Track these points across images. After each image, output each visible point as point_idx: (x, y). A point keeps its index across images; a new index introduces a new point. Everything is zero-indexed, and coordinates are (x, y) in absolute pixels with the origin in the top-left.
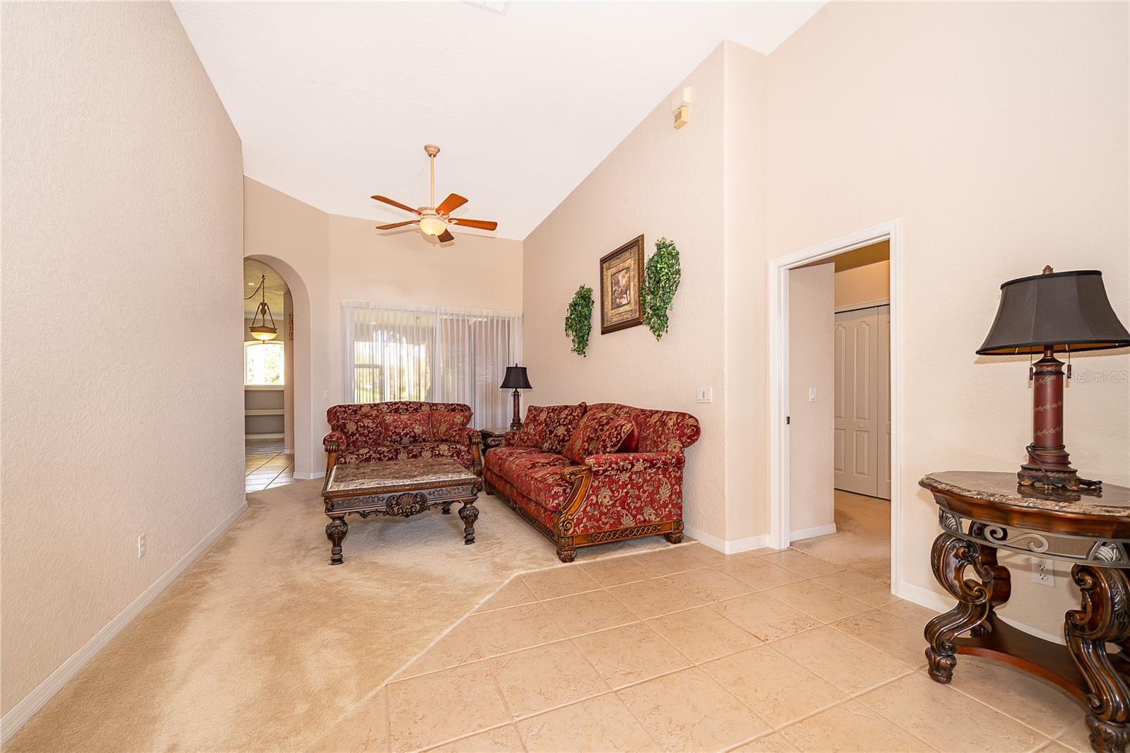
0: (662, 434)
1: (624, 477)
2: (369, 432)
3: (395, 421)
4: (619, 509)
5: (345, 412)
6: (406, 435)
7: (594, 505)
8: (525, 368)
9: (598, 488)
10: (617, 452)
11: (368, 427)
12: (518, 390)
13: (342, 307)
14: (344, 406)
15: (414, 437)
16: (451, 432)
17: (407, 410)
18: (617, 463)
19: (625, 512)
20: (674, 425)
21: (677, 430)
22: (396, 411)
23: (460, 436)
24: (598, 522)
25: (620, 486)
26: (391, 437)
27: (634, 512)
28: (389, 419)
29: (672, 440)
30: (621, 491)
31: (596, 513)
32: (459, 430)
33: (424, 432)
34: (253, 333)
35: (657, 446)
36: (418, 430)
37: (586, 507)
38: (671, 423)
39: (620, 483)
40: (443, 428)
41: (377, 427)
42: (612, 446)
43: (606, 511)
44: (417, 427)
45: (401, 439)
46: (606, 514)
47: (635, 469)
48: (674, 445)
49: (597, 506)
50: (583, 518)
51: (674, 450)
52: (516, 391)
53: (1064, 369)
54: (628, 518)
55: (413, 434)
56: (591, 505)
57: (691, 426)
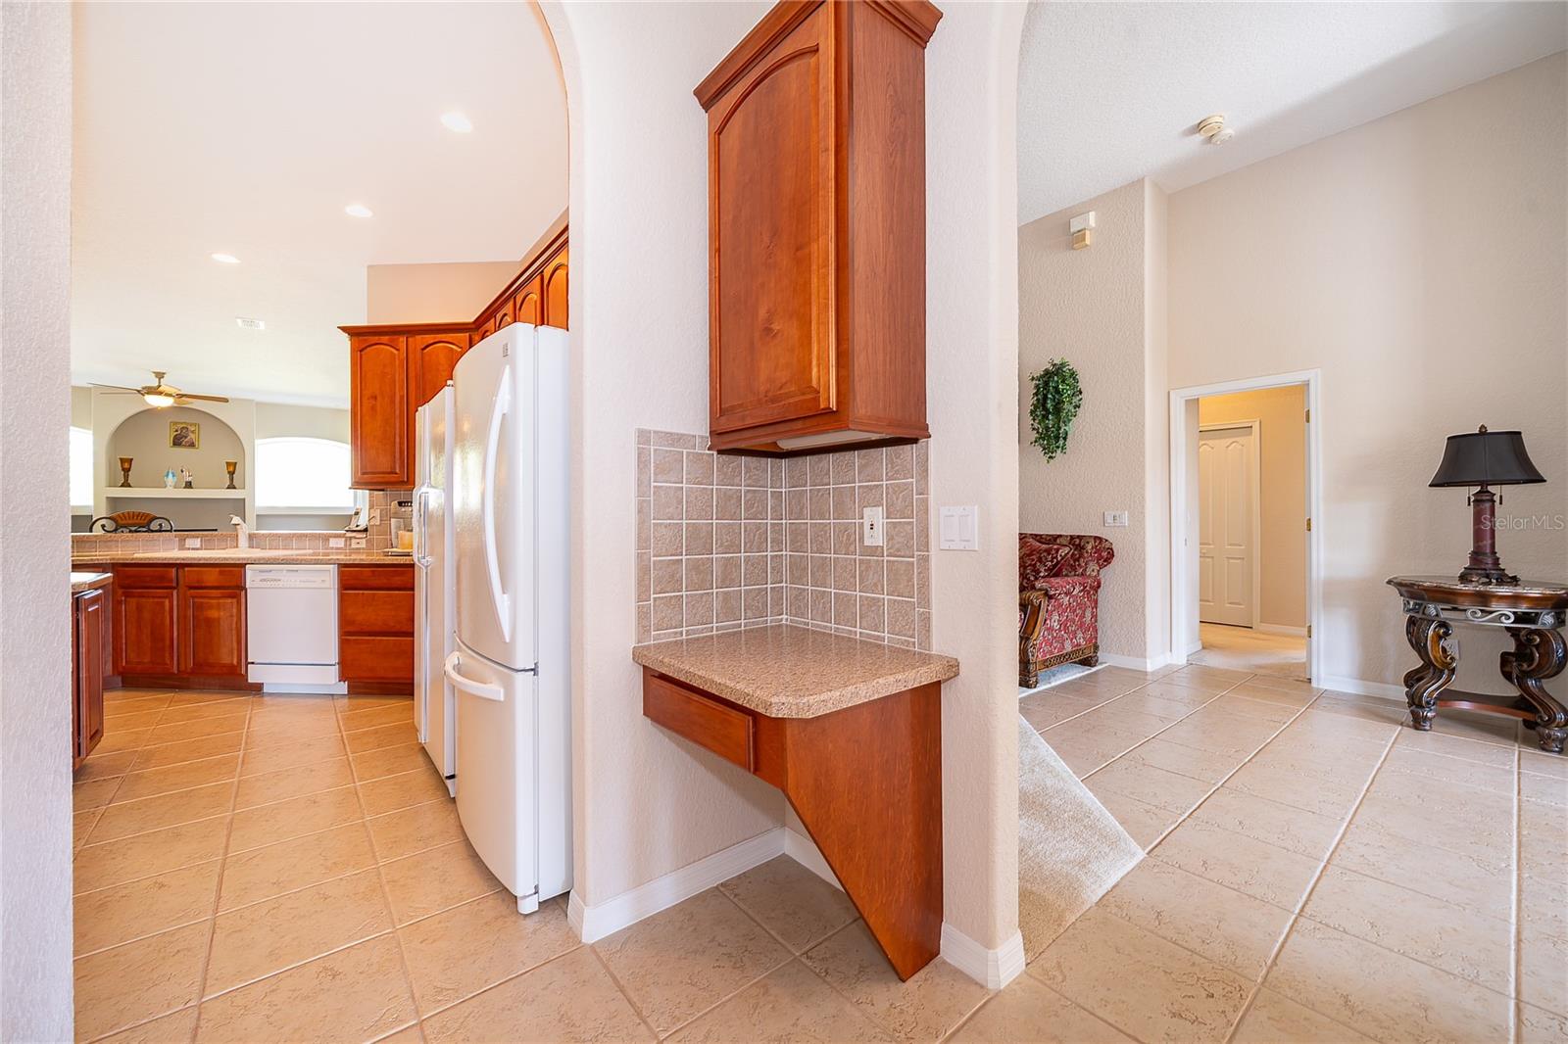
0: (1079, 557)
1: (1066, 600)
4: (1063, 633)
7: (1049, 629)
9: (1051, 611)
18: (1064, 587)
19: (1066, 636)
20: (1092, 548)
21: (1095, 553)
24: (1051, 646)
25: (1063, 610)
27: (1071, 636)
29: (1091, 564)
30: (1064, 614)
31: (1050, 637)
35: (1075, 570)
37: (1044, 632)
38: (1089, 547)
39: (1063, 607)
43: (1055, 635)
46: (1055, 638)
47: (1074, 592)
48: (1093, 567)
50: (1043, 642)
51: (1091, 573)
53: (1497, 498)
54: (1068, 642)
56: (1047, 629)
57: (1106, 549)
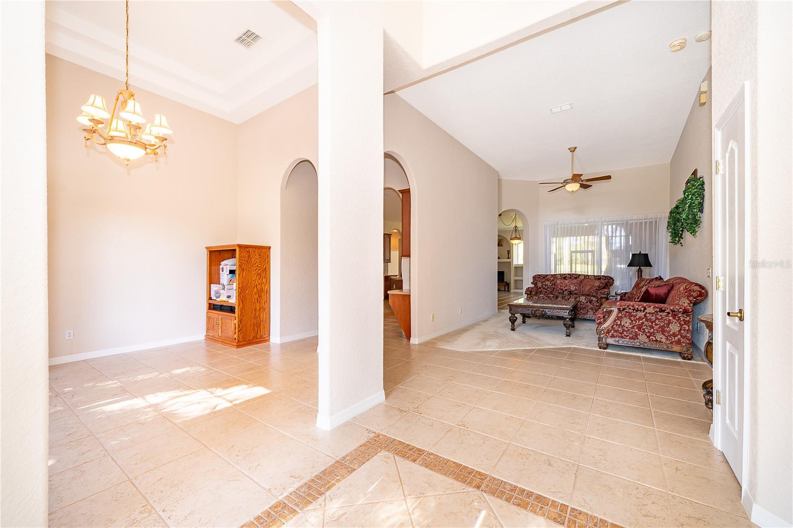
0: (676, 294)
1: (641, 314)
2: (548, 288)
3: (561, 283)
4: (637, 330)
5: (539, 277)
6: (566, 290)
7: (619, 325)
8: (647, 254)
9: (621, 317)
10: (640, 301)
11: (547, 285)
12: (641, 268)
13: (545, 226)
14: (539, 275)
15: (570, 292)
16: (591, 290)
17: (571, 278)
18: (633, 306)
19: (641, 333)
21: (686, 292)
22: (565, 278)
23: (597, 293)
24: (621, 334)
25: (637, 319)
26: (558, 290)
27: (648, 334)
28: (558, 282)
29: (683, 298)
30: (638, 321)
31: (620, 329)
32: (596, 290)
33: (576, 290)
34: (511, 241)
35: (674, 301)
36: (573, 288)
37: (613, 325)
38: (681, 288)
39: (637, 317)
40: (587, 288)
41: (552, 285)
42: (638, 298)
43: (627, 329)
44: (572, 286)
45: (563, 292)
46: (627, 331)
47: (647, 311)
48: (684, 301)
49: (621, 326)
50: (612, 330)
51: (684, 304)
52: (640, 268)
54: (643, 336)
55: (570, 290)
56: (617, 325)
57: (696, 291)
